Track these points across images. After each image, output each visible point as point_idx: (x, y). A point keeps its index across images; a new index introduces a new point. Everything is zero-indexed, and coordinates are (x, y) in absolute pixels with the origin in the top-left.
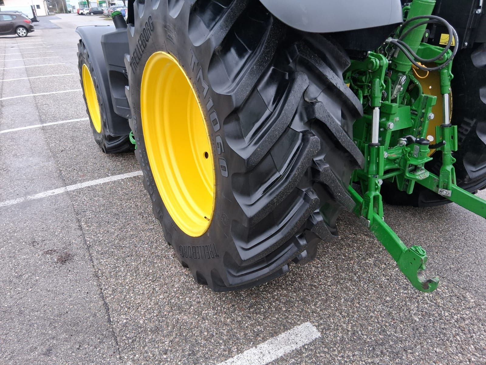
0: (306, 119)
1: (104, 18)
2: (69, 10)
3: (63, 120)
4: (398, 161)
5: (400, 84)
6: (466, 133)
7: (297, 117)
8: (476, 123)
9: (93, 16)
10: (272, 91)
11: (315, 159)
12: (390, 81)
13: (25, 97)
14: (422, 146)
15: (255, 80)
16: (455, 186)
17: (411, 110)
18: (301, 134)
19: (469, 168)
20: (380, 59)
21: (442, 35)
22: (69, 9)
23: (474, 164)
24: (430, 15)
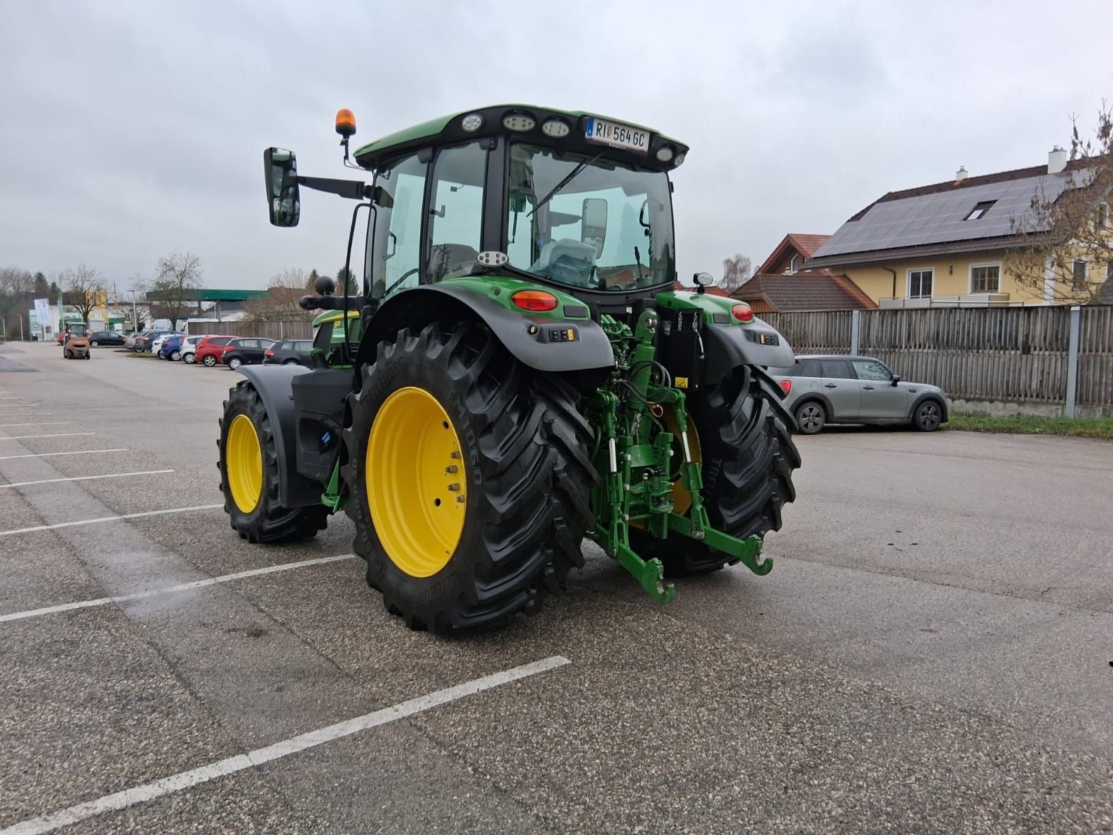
0: (546, 436)
1: (127, 354)
2: (34, 335)
3: (154, 510)
4: (642, 496)
5: (636, 421)
6: (716, 475)
7: (538, 435)
8: (722, 463)
9: (96, 347)
10: (515, 418)
11: (555, 469)
12: (627, 418)
13: (58, 482)
14: (662, 477)
15: (505, 404)
16: (708, 527)
17: (653, 448)
18: (542, 448)
19: (725, 513)
20: (610, 396)
21: (676, 378)
22: (34, 333)
23: (729, 508)
24: (652, 360)
